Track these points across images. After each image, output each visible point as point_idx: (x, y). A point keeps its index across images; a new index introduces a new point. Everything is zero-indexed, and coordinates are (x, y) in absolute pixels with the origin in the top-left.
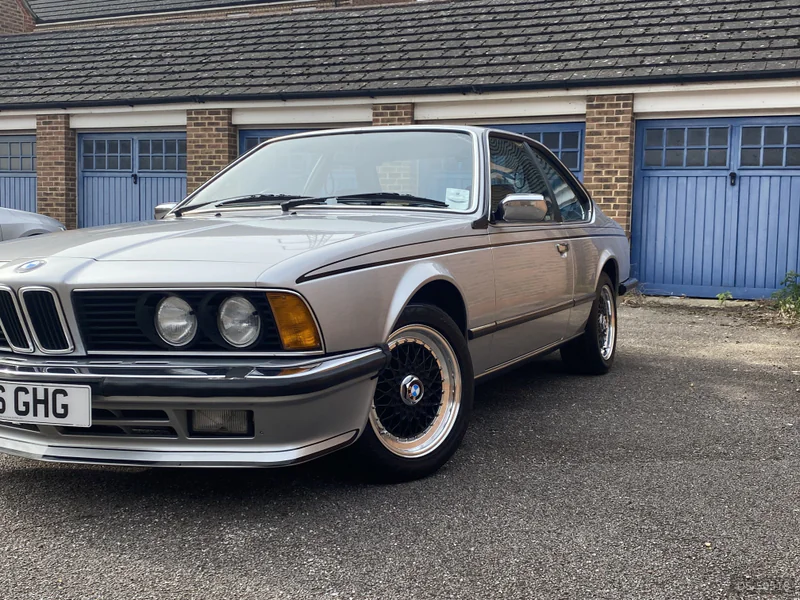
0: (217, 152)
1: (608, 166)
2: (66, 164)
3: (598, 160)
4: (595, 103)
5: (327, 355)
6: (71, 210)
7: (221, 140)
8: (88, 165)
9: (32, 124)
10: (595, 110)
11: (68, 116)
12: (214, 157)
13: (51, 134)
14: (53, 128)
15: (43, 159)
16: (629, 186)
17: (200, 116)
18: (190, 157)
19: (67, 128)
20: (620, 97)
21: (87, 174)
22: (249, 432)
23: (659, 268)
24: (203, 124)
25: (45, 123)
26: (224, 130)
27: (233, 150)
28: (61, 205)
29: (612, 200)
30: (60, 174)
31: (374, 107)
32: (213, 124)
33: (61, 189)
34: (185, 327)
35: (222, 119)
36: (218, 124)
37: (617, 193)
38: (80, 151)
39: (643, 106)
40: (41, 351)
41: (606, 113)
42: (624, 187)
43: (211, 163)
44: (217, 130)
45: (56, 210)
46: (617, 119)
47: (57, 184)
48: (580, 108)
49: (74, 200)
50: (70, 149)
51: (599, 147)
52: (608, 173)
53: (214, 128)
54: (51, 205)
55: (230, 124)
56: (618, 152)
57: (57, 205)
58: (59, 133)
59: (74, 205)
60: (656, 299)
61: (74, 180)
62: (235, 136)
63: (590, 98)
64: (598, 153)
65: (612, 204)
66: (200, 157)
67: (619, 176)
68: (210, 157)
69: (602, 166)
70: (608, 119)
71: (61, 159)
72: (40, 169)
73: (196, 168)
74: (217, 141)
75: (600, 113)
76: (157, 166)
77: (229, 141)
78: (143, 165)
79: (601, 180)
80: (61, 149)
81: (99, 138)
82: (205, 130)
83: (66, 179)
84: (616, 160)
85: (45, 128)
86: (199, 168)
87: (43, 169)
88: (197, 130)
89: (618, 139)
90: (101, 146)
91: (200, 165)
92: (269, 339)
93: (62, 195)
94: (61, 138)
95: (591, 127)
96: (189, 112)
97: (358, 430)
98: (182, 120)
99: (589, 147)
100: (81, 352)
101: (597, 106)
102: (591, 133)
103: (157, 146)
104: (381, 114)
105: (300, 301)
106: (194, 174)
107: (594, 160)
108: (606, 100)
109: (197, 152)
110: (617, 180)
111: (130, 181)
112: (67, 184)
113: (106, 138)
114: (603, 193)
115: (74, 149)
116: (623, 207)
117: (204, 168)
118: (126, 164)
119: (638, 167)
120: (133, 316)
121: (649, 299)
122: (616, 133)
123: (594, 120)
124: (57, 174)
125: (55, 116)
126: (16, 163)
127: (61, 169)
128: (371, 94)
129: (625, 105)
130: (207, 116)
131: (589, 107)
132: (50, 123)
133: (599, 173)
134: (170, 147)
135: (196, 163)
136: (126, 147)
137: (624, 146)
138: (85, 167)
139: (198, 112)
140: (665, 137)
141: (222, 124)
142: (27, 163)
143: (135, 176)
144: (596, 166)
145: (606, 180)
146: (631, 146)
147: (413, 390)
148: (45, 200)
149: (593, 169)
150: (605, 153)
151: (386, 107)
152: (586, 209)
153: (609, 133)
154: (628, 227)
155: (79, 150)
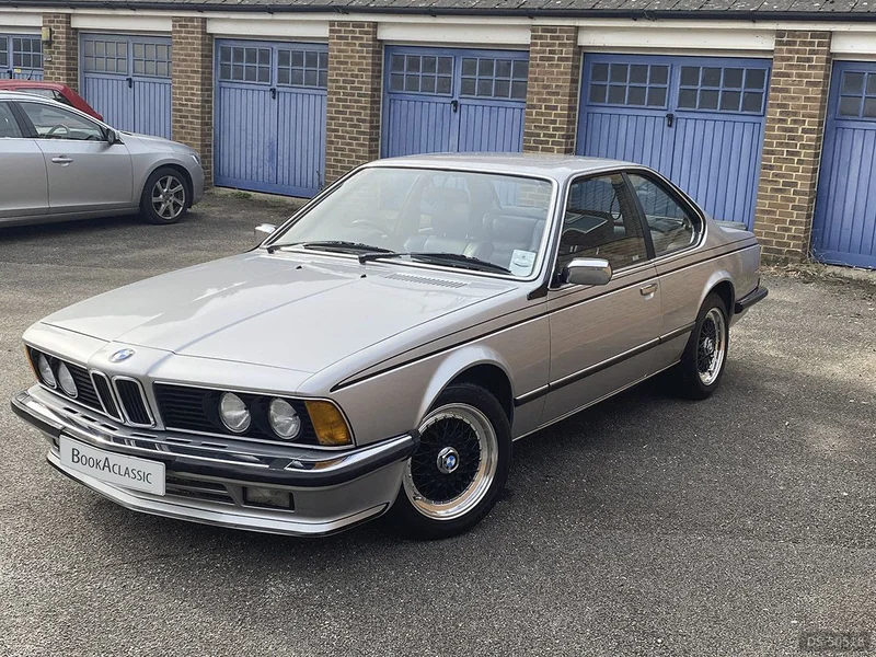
0: (360, 70)
1: (795, 114)
2: (203, 73)
3: (785, 106)
4: (785, 39)
5: (357, 448)
6: (207, 124)
7: (364, 58)
8: (225, 74)
9: (167, 26)
10: (785, 48)
11: (204, 20)
12: (357, 76)
13: (187, 38)
14: (189, 32)
15: (178, 65)
16: (818, 139)
17: (343, 29)
18: (331, 75)
19: (204, 33)
20: (815, 34)
21: (224, 84)
22: (290, 507)
23: (846, 236)
24: (346, 38)
25: (181, 26)
26: (368, 46)
27: (377, 68)
28: (197, 118)
29: (797, 154)
30: (196, 83)
31: (533, 29)
32: (356, 38)
33: (197, 100)
34: (241, 417)
35: (367, 33)
36: (362, 38)
37: (803, 147)
38: (216, 60)
39: (842, 46)
40: (130, 423)
41: (797, 52)
42: (811, 140)
43: (353, 82)
44: (361, 45)
45: (192, 123)
46: (809, 60)
47: (193, 94)
48: (768, 44)
49: (210, 113)
50: (206, 56)
51: (787, 91)
52: (795, 122)
53: (357, 42)
54: (186, 117)
55: (375, 39)
56: (807, 99)
57: (192, 117)
58: (195, 38)
59: (210, 118)
60: (838, 270)
61: (211, 90)
62: (380, 52)
63: (780, 33)
64: (785, 98)
65: (796, 159)
66: (341, 75)
67: (806, 126)
68: (352, 76)
69: (788, 114)
70: (799, 59)
71: (197, 66)
72: (175, 76)
73: (337, 87)
74: (360, 57)
75: (790, 52)
76: (297, 81)
77: (373, 58)
78: (283, 78)
79: (785, 130)
80: (197, 56)
81: (238, 45)
82: (348, 44)
83: (202, 90)
84: (805, 107)
85: (181, 32)
86: (340, 88)
87: (179, 77)
88: (340, 44)
89: (809, 84)
90: (239, 55)
91: (341, 84)
92: (307, 435)
93: (197, 107)
94: (197, 44)
95: (779, 67)
96: (332, 23)
97: (388, 504)
98: (323, 32)
99: (774, 90)
100: (161, 427)
101: (788, 43)
102: (778, 75)
103: (298, 59)
104: (541, 37)
105: (334, 406)
106: (335, 93)
107: (779, 106)
108: (799, 37)
109: (339, 69)
110: (804, 131)
111: (269, 95)
112: (202, 95)
113: (245, 45)
114: (787, 145)
115: (211, 56)
116: (808, 163)
117: (345, 88)
118: (265, 76)
119: (831, 116)
120: (200, 406)
121: (830, 270)
122: (807, 76)
123: (783, 59)
124: (192, 83)
125: (191, 19)
126: (151, 67)
127: (197, 78)
128: (531, 14)
129: (820, 44)
130: (351, 28)
131: (778, 43)
132: (186, 26)
133: (784, 121)
134: (311, 61)
135: (337, 81)
136: (265, 57)
137: (815, 92)
138: (222, 77)
139: (341, 24)
140: (865, 84)
141: (367, 39)
142: (163, 67)
143: (273, 91)
144: (781, 113)
145: (791, 130)
146: (824, 92)
147: (448, 461)
148: (180, 111)
149: (778, 116)
150: (793, 98)
151: (546, 29)
152: (697, 230)
153: (799, 75)
154: (812, 186)
155: (216, 56)
